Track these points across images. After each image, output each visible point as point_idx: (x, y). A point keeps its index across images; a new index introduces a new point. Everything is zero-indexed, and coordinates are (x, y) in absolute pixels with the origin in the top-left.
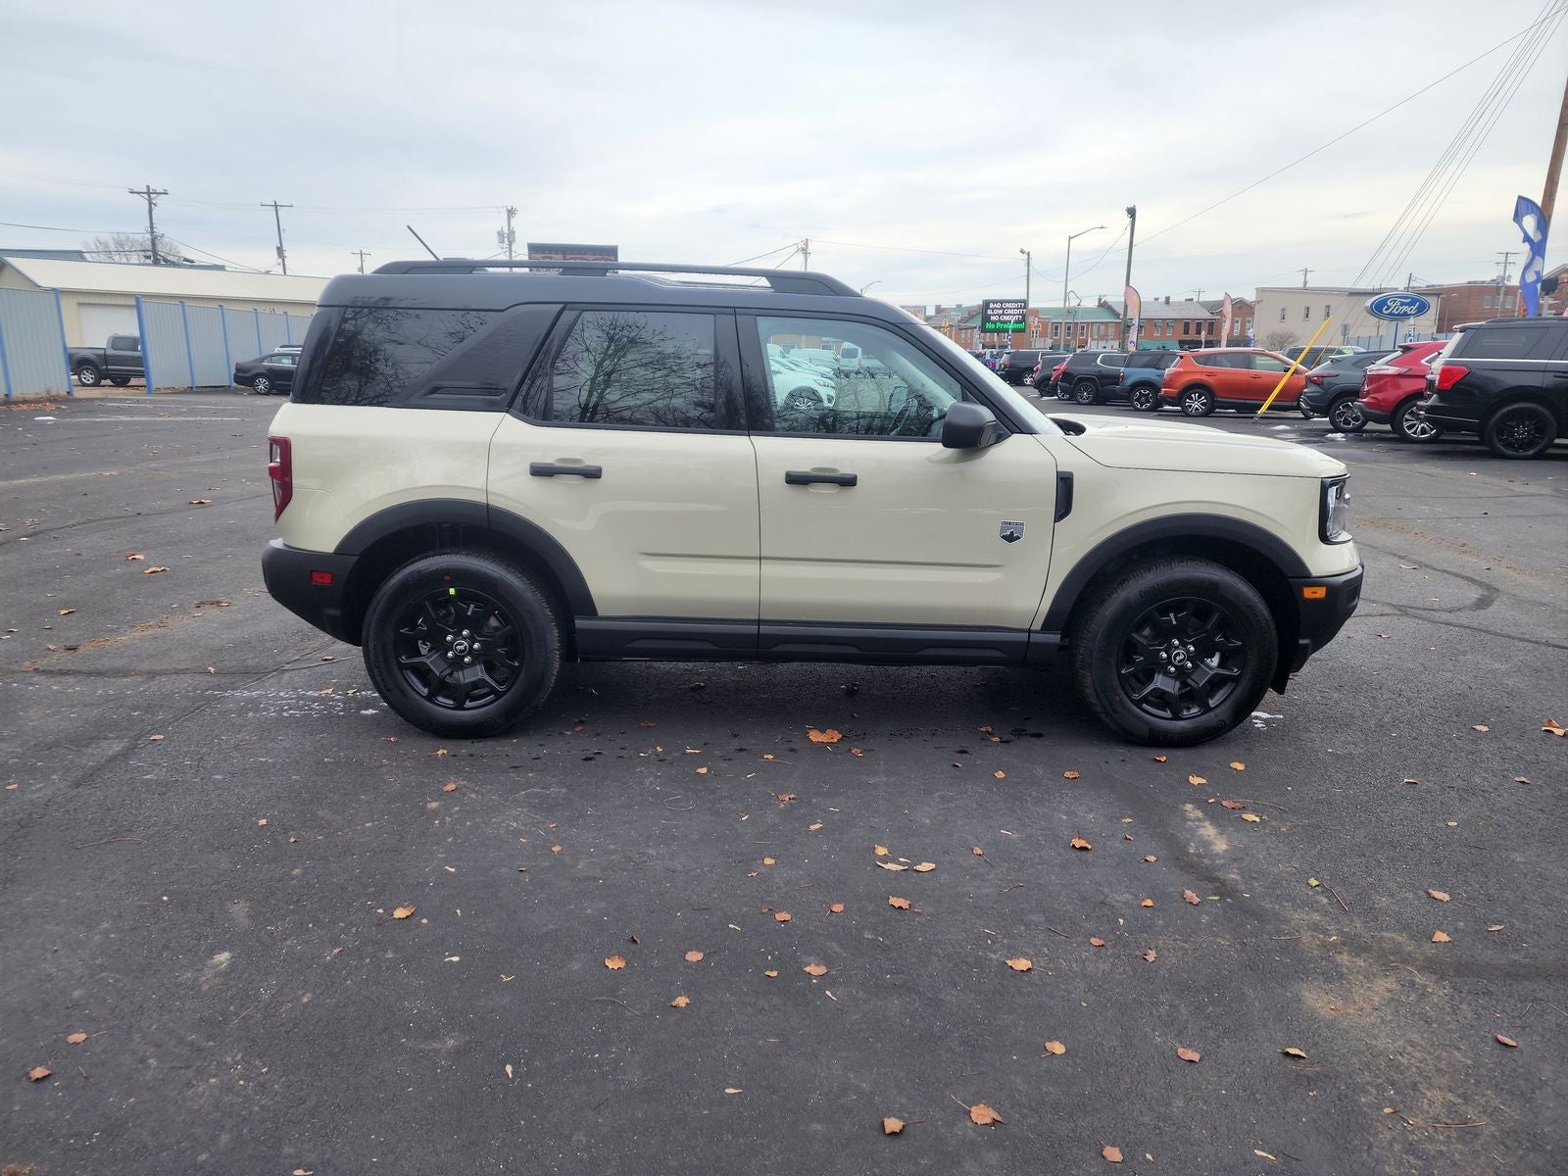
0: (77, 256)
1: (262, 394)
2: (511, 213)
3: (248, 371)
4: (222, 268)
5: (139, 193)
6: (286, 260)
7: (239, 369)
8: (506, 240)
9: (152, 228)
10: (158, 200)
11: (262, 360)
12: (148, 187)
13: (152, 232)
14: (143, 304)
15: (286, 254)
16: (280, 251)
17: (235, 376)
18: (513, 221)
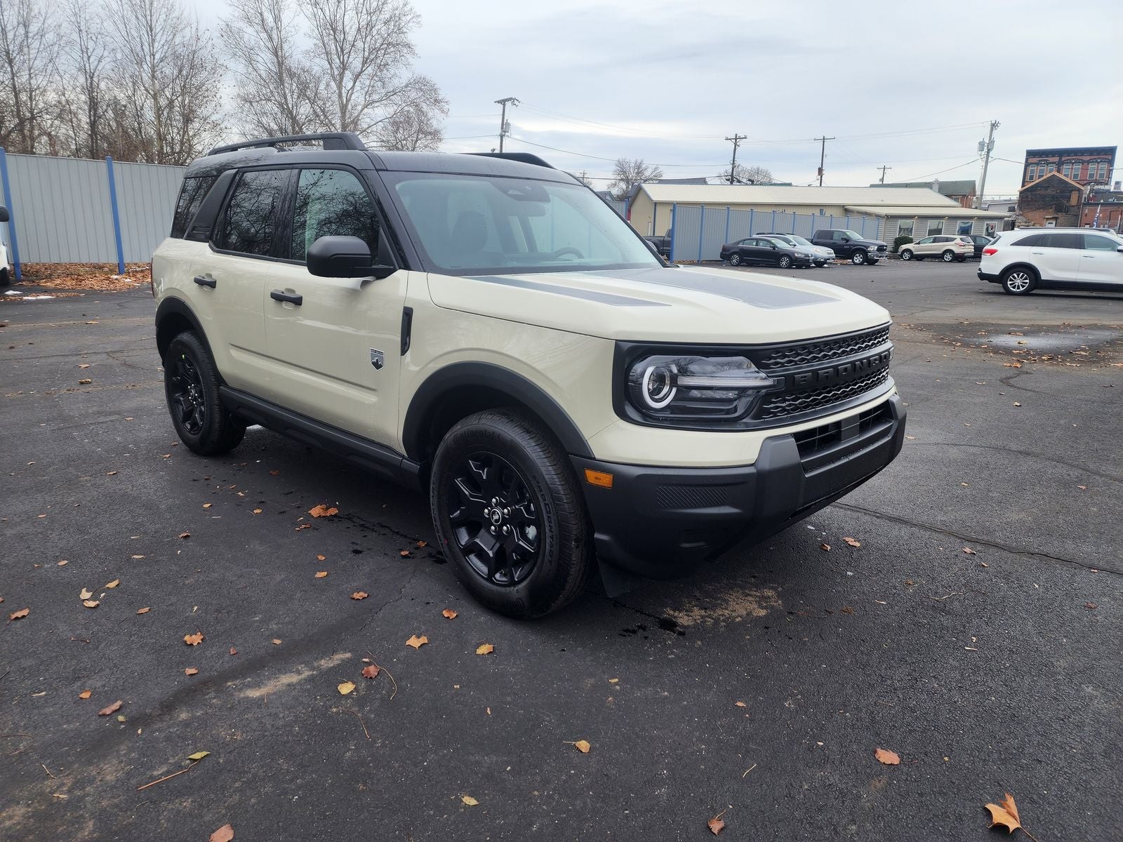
0: (702, 181)
1: (733, 265)
2: (994, 126)
3: (729, 250)
4: (790, 185)
5: (730, 139)
6: (823, 177)
7: (724, 249)
8: (986, 148)
9: (734, 161)
10: (740, 142)
11: (738, 243)
12: (736, 135)
13: (733, 163)
14: (677, 208)
15: (824, 172)
16: (820, 171)
17: (721, 254)
18: (994, 131)
